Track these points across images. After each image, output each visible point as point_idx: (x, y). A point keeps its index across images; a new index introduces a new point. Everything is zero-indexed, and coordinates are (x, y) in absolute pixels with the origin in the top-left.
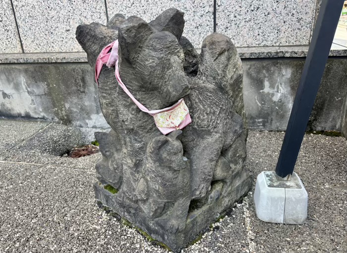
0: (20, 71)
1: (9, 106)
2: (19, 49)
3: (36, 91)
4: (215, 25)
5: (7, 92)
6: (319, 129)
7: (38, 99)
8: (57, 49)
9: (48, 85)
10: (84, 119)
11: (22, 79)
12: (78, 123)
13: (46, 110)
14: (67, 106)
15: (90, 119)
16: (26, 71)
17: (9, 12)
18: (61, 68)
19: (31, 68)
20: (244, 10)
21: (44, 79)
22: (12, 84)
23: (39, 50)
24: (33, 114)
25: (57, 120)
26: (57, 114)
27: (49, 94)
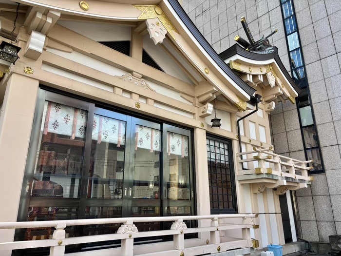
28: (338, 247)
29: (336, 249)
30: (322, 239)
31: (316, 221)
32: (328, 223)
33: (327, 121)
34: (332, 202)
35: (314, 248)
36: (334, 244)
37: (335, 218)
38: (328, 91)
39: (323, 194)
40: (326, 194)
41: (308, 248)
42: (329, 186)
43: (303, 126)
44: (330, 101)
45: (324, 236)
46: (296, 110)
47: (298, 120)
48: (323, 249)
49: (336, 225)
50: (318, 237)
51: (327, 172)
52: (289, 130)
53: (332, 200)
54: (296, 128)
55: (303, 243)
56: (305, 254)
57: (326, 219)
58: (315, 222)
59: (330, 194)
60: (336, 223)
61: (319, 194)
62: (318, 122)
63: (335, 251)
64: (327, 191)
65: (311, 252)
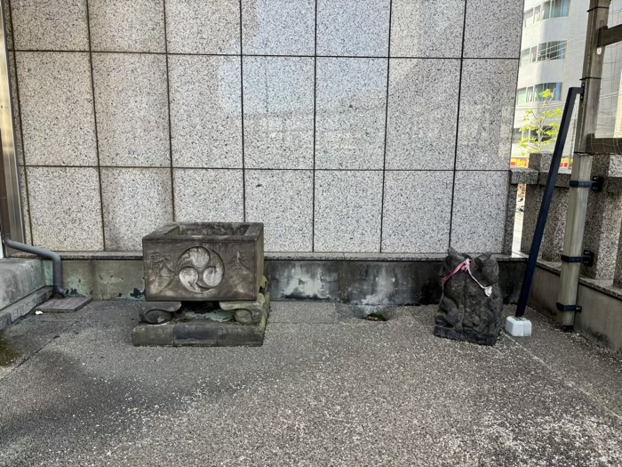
0: (319, 265)
1: (301, 290)
2: (310, 249)
3: (328, 279)
4: (450, 240)
5: (303, 279)
6: (512, 301)
7: (328, 285)
8: (340, 250)
9: (339, 275)
10: (360, 299)
11: (319, 271)
12: (355, 302)
13: (331, 293)
14: (350, 289)
15: (365, 298)
16: (324, 265)
17: (310, 225)
18: (352, 264)
19: (329, 263)
20: (467, 233)
21: (336, 271)
22: (309, 275)
23: (326, 250)
24: (319, 296)
25: (338, 299)
26: (340, 295)
27: (337, 281)
28: (179, 285)
29: (170, 293)
30: (116, 240)
31: (98, 167)
32: (147, 173)
34: (174, 85)
35: (76, 281)
36: (164, 273)
37: (176, 156)
39: (139, 47)
40: (153, 47)
41: (49, 283)
45: (123, 229)
48: (113, 280)
49: (178, 181)
50: (99, 233)
53: (174, 75)
55: (27, 264)
56: (32, 312)
57: (141, 161)
58: (94, 172)
59: (171, 48)
60: (178, 174)
61: (124, 45)
63: (161, 305)
64: (159, 33)
65: (62, 296)
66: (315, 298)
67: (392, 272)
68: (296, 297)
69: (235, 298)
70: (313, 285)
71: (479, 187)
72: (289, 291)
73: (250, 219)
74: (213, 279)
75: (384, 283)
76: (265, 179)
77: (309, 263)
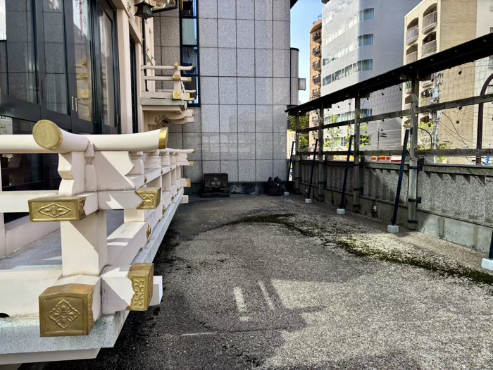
2: (238, 180)
3: (242, 188)
5: (236, 188)
11: (240, 186)
13: (243, 191)
14: (249, 190)
22: (238, 187)
25: (245, 193)
27: (245, 188)
28: (212, 185)
29: (210, 186)
32: (195, 162)
33: (211, 45)
36: (208, 182)
37: (203, 158)
38: (219, 7)
40: (197, 131)
42: (203, 122)
43: (184, 44)
44: (219, 21)
46: (178, 19)
47: (178, 34)
51: (203, 107)
52: (165, 45)
54: (174, 44)
57: (194, 159)
59: (202, 131)
60: (203, 162)
62: (201, 44)
63: (208, 189)
64: (199, 128)
66: (239, 193)
67: (259, 186)
68: (234, 193)
69: (224, 187)
70: (239, 190)
71: (280, 163)
72: (232, 191)
73: (222, 172)
74: (219, 183)
75: (257, 188)
76: (226, 163)
77: (238, 184)
